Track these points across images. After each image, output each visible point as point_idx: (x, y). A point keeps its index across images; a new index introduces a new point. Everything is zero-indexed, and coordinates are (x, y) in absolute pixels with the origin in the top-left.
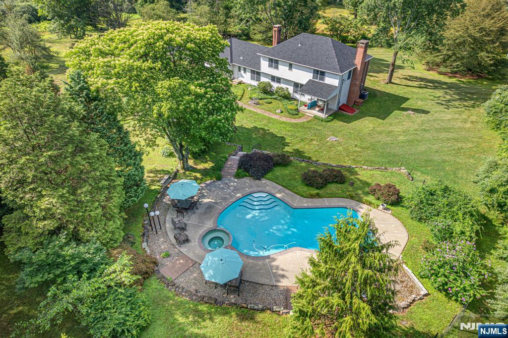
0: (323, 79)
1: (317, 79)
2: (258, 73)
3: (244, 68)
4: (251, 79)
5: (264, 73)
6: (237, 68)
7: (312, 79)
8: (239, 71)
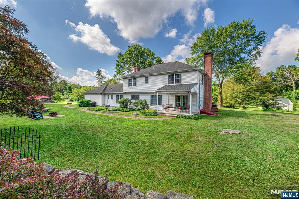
0: (178, 81)
1: (173, 83)
2: (122, 96)
3: (112, 95)
4: (117, 102)
5: (126, 93)
6: (106, 97)
7: (168, 84)
8: (109, 99)
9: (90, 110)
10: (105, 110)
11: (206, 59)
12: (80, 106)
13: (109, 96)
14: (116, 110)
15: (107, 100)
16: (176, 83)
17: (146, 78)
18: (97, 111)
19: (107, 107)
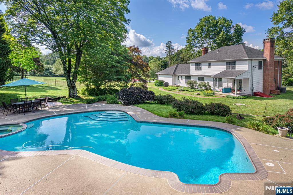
0: (234, 68)
1: (230, 69)
2: (190, 77)
3: (182, 76)
4: (185, 83)
5: (193, 76)
6: (177, 77)
7: (226, 70)
8: (179, 79)
9: (165, 89)
10: (176, 90)
11: (265, 44)
12: (156, 86)
13: (179, 76)
14: (184, 90)
15: (177, 80)
16: (232, 69)
17: (209, 63)
18: (170, 90)
19: (177, 87)
